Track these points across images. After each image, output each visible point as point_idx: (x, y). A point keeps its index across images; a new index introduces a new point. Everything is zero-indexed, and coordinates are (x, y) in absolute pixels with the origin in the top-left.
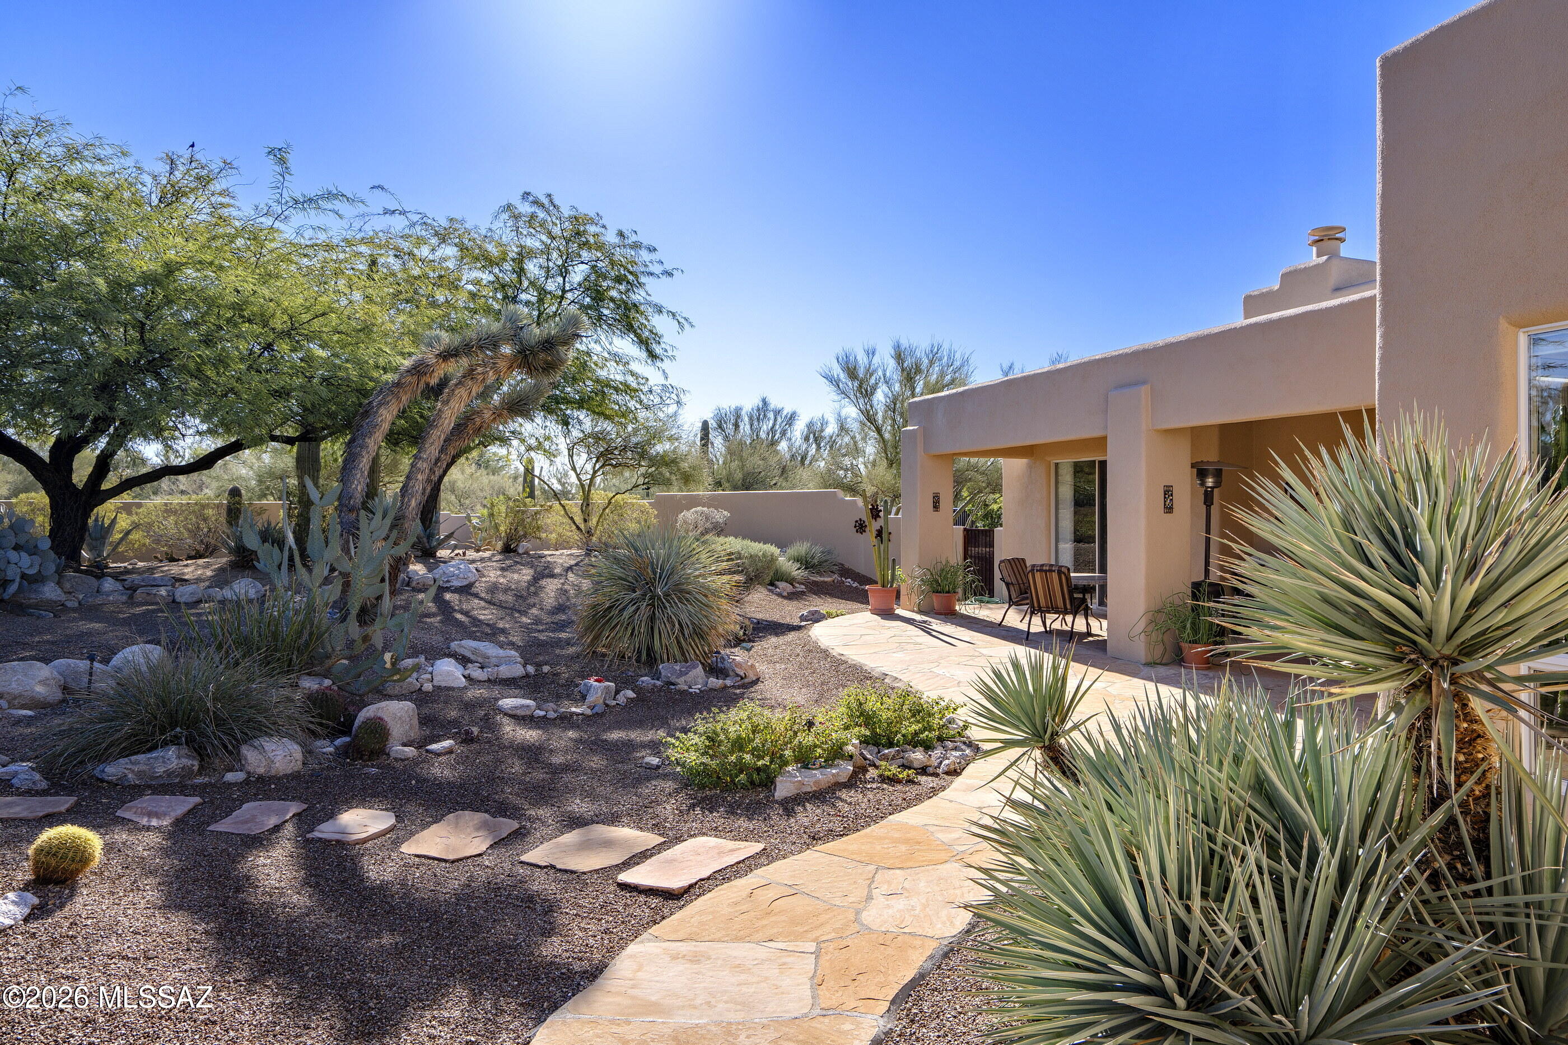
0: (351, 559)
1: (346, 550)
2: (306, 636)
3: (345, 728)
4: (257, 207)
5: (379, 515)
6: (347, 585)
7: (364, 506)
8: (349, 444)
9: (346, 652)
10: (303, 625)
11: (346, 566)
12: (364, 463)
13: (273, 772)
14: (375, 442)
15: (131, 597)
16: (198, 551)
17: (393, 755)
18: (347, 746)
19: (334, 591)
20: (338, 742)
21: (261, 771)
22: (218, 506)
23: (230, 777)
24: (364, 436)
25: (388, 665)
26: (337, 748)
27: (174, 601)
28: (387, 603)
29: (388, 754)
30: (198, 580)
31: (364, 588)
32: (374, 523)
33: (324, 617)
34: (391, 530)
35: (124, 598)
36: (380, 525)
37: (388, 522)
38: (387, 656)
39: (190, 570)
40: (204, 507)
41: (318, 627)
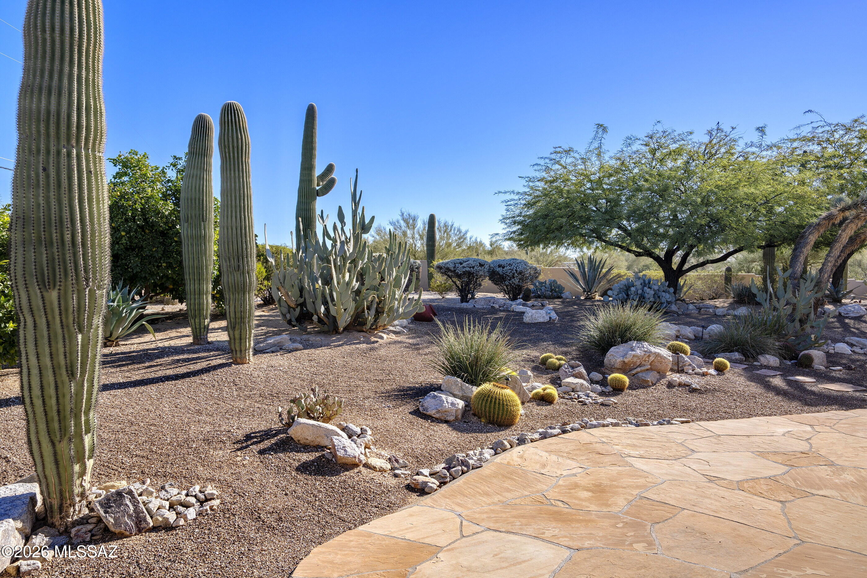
0: (796, 297)
1: (794, 295)
2: (777, 326)
3: (796, 358)
4: (746, 144)
5: (809, 281)
6: (794, 309)
7: (801, 277)
8: (795, 250)
9: (794, 334)
10: (776, 321)
11: (795, 301)
12: (802, 259)
13: (769, 365)
14: (807, 250)
15: (699, 312)
16: (713, 297)
17: (815, 368)
18: (796, 364)
19: (789, 309)
20: (792, 361)
21: (765, 364)
22: (721, 276)
23: (755, 363)
24: (801, 248)
25: (813, 339)
26: (792, 363)
27: (715, 314)
28: (812, 316)
29: (813, 368)
30: (723, 307)
31: (802, 310)
32: (807, 284)
33: (784, 321)
34: (814, 287)
35: (697, 312)
36: (809, 285)
37: (813, 283)
38: (813, 336)
39: (719, 303)
40: (715, 276)
41: (782, 324)
